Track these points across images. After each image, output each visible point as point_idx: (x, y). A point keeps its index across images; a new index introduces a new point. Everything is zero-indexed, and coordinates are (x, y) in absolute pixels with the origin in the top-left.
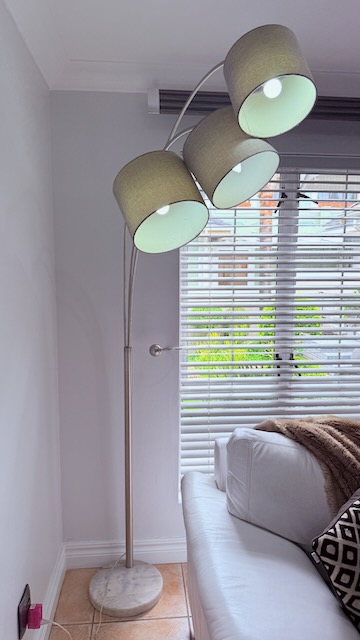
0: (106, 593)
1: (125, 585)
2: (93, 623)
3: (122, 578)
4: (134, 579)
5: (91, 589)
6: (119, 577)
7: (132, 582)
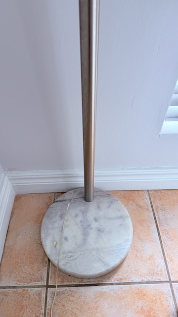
0: (61, 244)
1: (86, 229)
2: (48, 286)
3: (80, 218)
4: (96, 220)
5: (43, 235)
6: (76, 216)
7: (94, 225)
